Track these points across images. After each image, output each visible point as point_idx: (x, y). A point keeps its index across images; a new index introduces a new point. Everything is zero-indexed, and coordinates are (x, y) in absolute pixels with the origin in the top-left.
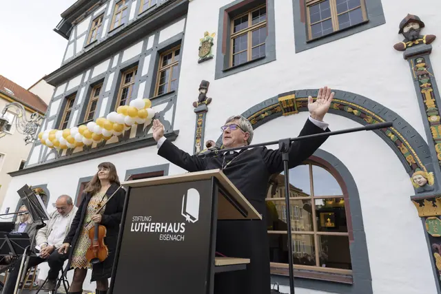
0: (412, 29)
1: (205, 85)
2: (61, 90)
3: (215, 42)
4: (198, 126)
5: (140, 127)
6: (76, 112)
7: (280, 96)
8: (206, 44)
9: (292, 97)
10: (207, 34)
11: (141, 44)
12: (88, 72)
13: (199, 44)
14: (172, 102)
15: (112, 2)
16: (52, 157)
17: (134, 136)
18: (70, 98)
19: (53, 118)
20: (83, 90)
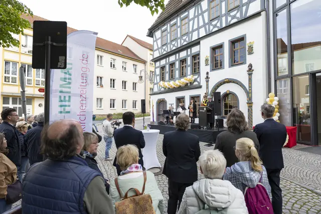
0: (251, 66)
1: (207, 73)
2: (158, 64)
3: (209, 59)
4: (207, 85)
5: (191, 83)
6: (167, 74)
7: (225, 79)
8: (207, 60)
9: (227, 80)
10: (207, 56)
11: (185, 52)
12: (167, 59)
13: (205, 60)
14: (199, 76)
15: (169, 25)
16: (163, 89)
17: (189, 85)
18: (163, 68)
19: (158, 75)
20: (167, 66)
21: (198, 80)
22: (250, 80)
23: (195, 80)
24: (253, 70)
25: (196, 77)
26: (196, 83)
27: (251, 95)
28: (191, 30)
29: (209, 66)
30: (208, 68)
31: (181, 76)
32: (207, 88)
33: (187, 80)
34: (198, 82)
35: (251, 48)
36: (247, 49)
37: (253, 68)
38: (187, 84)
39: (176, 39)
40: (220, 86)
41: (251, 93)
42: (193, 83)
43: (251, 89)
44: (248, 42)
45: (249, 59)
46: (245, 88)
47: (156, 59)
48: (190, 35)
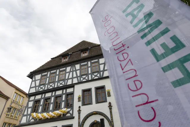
0: (110, 103)
1: (80, 107)
2: (32, 98)
3: (81, 97)
4: (79, 116)
5: (64, 114)
6: (41, 107)
7: (94, 112)
8: (79, 98)
9: (95, 112)
10: (79, 95)
12: (44, 95)
13: (78, 98)
14: (72, 109)
15: (49, 73)
16: (33, 120)
17: (62, 116)
18: (37, 102)
19: (30, 108)
20: (42, 100)
21: (71, 112)
22: (111, 112)
23: (68, 112)
24: (112, 106)
25: (69, 110)
26: (69, 115)
27: (113, 123)
28: (67, 78)
29: (81, 102)
30: (80, 104)
31: (55, 109)
32: (79, 118)
33: (61, 112)
34: (70, 114)
35: (109, 93)
36: (107, 94)
37: (111, 105)
38: (60, 115)
39: (54, 82)
40: (89, 117)
41: (113, 121)
42: (66, 114)
43: (112, 119)
44: (107, 90)
45: (109, 99)
46: (108, 118)
47: (31, 94)
48: (66, 81)
